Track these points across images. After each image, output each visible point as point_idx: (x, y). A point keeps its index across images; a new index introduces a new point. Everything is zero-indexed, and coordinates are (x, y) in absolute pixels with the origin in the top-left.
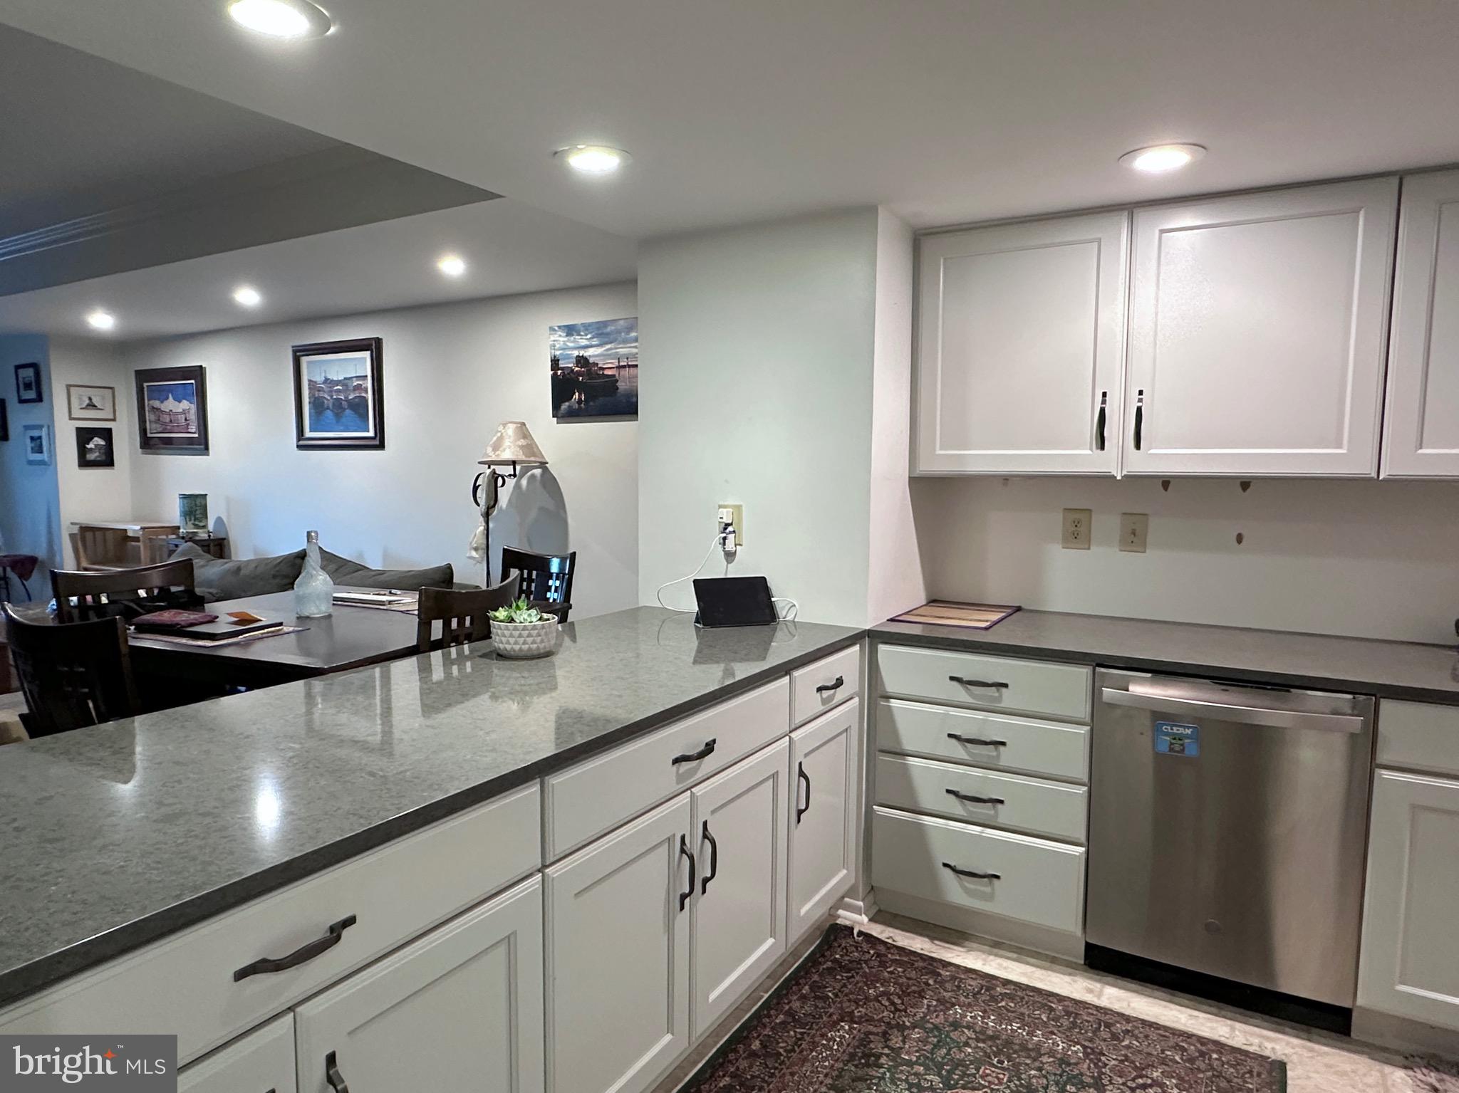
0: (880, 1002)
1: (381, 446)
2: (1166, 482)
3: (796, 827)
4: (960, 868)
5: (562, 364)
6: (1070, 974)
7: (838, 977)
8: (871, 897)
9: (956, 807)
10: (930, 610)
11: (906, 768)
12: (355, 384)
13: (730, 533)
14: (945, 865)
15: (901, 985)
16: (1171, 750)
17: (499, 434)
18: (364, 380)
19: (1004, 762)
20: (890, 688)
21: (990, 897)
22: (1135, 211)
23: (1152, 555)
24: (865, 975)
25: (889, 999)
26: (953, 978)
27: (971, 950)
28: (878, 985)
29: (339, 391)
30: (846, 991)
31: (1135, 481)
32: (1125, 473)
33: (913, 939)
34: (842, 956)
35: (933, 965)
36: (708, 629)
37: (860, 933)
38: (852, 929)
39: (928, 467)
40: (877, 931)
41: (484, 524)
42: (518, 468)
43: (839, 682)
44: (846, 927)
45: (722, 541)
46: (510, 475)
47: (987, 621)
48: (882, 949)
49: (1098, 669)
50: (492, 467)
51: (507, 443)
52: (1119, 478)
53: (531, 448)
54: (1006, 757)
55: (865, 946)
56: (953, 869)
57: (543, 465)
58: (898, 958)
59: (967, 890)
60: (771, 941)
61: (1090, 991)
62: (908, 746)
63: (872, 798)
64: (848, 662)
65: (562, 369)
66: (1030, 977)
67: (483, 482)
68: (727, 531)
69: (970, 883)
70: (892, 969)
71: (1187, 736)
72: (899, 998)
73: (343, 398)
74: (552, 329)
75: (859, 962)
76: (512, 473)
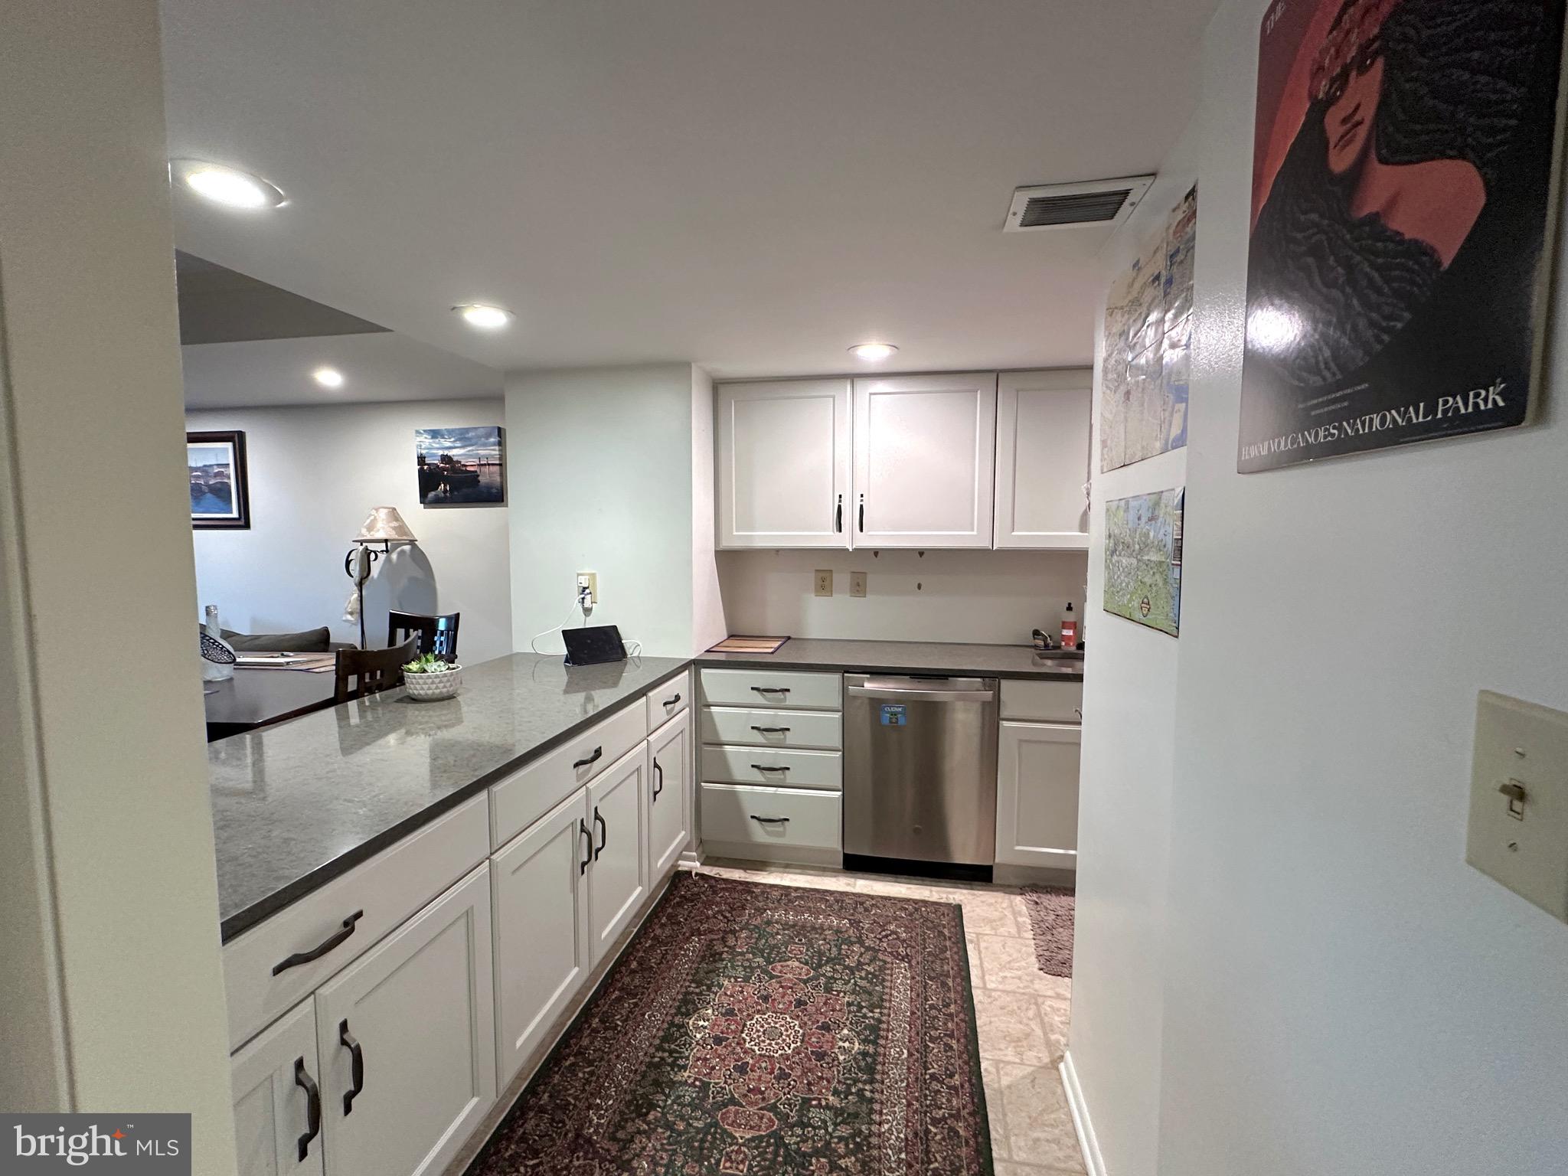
0: (716, 918)
1: (247, 526)
2: (876, 552)
3: (653, 805)
4: (762, 817)
5: (428, 461)
6: (835, 877)
7: (686, 907)
8: (700, 849)
9: (758, 776)
10: (731, 642)
11: (723, 754)
12: (216, 471)
13: (588, 594)
14: (753, 817)
15: (729, 904)
16: (891, 722)
17: (372, 517)
18: (226, 467)
19: (789, 742)
20: (710, 699)
21: (782, 835)
22: (855, 380)
23: (870, 597)
24: (704, 902)
25: (722, 915)
26: (763, 893)
27: (772, 872)
28: (714, 907)
29: (198, 477)
30: (692, 915)
31: (860, 552)
32: (854, 547)
33: (732, 872)
34: (686, 892)
35: (748, 887)
36: (576, 667)
37: (697, 874)
38: (691, 872)
39: (727, 543)
40: (707, 870)
41: (358, 592)
42: (389, 544)
43: (678, 698)
44: (686, 872)
45: (581, 600)
46: (382, 551)
47: (772, 648)
48: (713, 882)
49: (846, 675)
50: (364, 544)
51: (379, 525)
52: (851, 550)
53: (402, 529)
54: (790, 738)
55: (701, 883)
56: (758, 819)
57: (412, 542)
58: (724, 886)
59: (768, 833)
60: (640, 889)
61: (849, 885)
62: (724, 738)
63: (700, 777)
64: (681, 684)
65: (428, 464)
66: (810, 883)
67: (356, 556)
68: (586, 592)
69: (770, 827)
70: (721, 894)
71: (899, 713)
72: (729, 912)
73: (203, 483)
74: (418, 432)
75: (698, 894)
76: (385, 549)
